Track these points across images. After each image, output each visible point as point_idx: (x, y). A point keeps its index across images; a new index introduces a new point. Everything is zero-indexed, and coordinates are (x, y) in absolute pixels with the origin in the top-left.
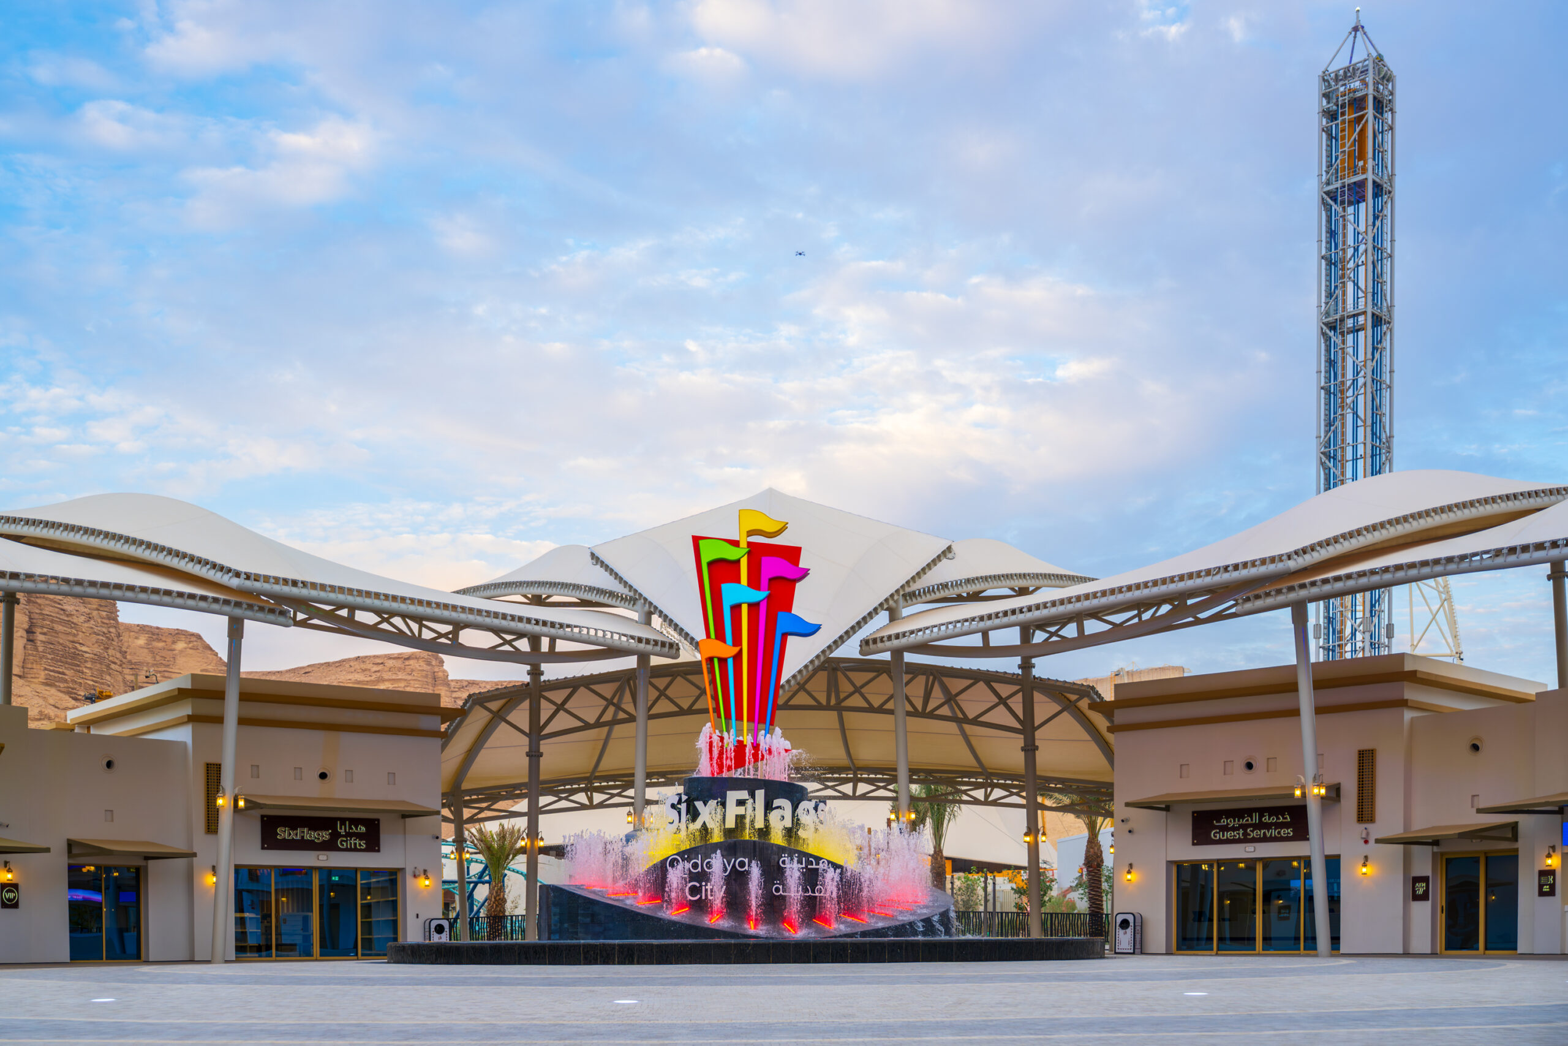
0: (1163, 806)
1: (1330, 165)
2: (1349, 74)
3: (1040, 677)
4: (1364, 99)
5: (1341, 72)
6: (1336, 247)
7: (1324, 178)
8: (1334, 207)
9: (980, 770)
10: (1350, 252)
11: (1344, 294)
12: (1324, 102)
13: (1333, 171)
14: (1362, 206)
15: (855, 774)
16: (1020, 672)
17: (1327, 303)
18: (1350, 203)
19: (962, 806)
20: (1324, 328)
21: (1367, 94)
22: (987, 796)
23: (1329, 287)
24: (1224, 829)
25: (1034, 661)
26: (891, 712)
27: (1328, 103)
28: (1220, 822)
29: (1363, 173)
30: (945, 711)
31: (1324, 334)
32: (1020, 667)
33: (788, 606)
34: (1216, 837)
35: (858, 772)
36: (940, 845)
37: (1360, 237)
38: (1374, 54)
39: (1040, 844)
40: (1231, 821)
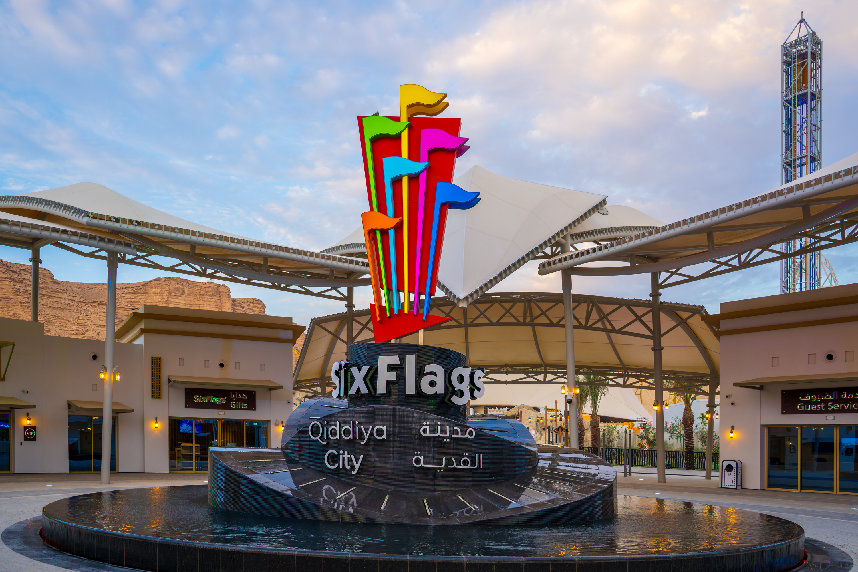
0: (758, 386)
1: (787, 88)
2: (798, 43)
3: (664, 302)
4: (805, 54)
5: (793, 42)
6: (791, 126)
7: (784, 94)
8: (790, 106)
9: (621, 366)
10: (798, 128)
11: (795, 148)
12: (785, 58)
13: (789, 90)
14: (804, 106)
15: (545, 369)
16: (651, 299)
17: (786, 153)
18: (798, 105)
19: (609, 388)
20: (785, 165)
21: (807, 52)
22: (625, 382)
23: (787, 145)
24: (809, 403)
25: (660, 291)
26: (563, 326)
27: (786, 58)
28: (805, 398)
29: (805, 89)
30: (599, 325)
31: (784, 168)
32: (651, 295)
33: (448, 177)
34: (801, 408)
35: (547, 368)
36: (595, 410)
37: (804, 120)
38: (811, 32)
39: (664, 412)
40: (814, 397)
